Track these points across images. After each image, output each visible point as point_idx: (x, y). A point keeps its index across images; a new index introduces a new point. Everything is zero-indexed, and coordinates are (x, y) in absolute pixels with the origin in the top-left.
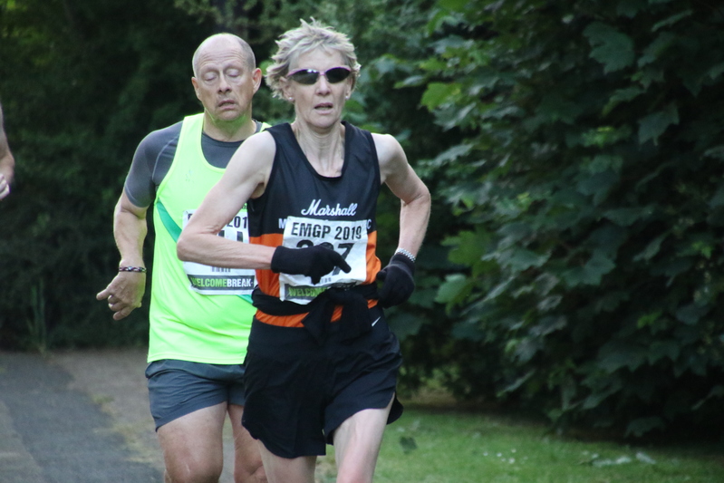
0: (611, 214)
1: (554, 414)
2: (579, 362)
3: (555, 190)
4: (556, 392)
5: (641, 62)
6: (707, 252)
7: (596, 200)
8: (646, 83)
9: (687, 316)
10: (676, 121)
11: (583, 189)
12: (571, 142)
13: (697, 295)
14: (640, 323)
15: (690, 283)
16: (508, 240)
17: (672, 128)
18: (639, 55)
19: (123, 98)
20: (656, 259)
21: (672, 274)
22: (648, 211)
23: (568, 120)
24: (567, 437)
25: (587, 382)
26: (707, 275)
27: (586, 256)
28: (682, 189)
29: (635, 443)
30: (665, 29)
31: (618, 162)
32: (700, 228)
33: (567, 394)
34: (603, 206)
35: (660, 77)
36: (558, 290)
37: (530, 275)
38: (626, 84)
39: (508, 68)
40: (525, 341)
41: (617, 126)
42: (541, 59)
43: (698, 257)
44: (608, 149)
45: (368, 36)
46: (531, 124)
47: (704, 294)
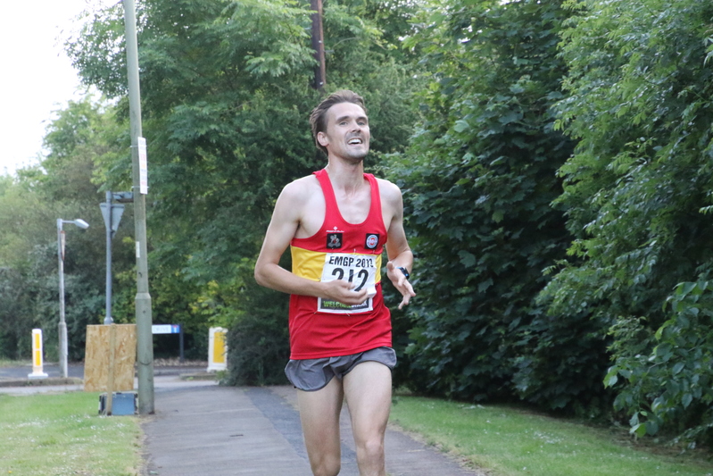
0: (468, 318)
1: (447, 394)
2: (457, 374)
3: (448, 310)
4: (449, 385)
5: (479, 263)
6: (503, 332)
7: (463, 314)
8: (480, 271)
9: (496, 356)
10: (492, 284)
11: (458, 310)
12: (454, 293)
13: (500, 347)
14: (479, 358)
15: (497, 343)
17: (490, 287)
18: (477, 261)
20: (484, 334)
21: (490, 340)
22: (481, 317)
23: (452, 285)
24: (452, 401)
25: (460, 381)
26: (503, 340)
27: (459, 332)
29: (477, 403)
30: (487, 251)
31: (471, 299)
32: (500, 324)
33: (452, 386)
34: (465, 316)
35: (485, 269)
37: (438, 340)
38: (473, 271)
39: (430, 266)
40: (437, 367)
41: (471, 286)
42: (443, 263)
43: (500, 334)
44: (467, 295)
46: (439, 287)
47: (502, 347)
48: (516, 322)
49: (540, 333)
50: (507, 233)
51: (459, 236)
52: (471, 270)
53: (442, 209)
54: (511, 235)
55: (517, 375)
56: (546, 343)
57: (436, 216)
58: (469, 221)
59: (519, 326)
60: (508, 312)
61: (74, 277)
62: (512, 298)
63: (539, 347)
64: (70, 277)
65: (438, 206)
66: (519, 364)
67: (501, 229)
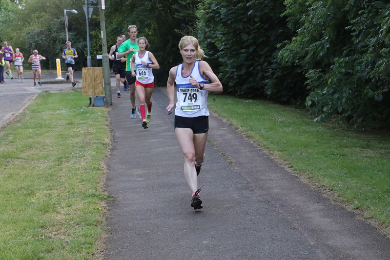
0: (245, 63)
1: (237, 95)
2: (240, 86)
3: (236, 59)
4: (237, 91)
6: (260, 68)
7: (243, 61)
8: (250, 42)
9: (257, 79)
10: (255, 48)
11: (241, 59)
12: (239, 52)
14: (250, 80)
15: (257, 73)
16: (229, 67)
18: (249, 37)
19: (168, 47)
21: (255, 72)
22: (251, 62)
23: (238, 48)
24: (239, 98)
25: (242, 89)
26: (260, 72)
27: (241, 69)
28: (256, 58)
29: (249, 99)
30: (254, 33)
31: (246, 55)
32: (259, 65)
33: (239, 91)
35: (252, 41)
36: (237, 75)
37: (233, 72)
38: (247, 42)
39: (228, 40)
40: (232, 83)
41: (246, 49)
42: (234, 38)
44: (244, 53)
45: (206, 36)
46: (232, 49)
47: (260, 75)
48: (266, 64)
49: (276, 69)
50: (262, 25)
51: (241, 27)
52: (247, 41)
53: (233, 15)
54: (263, 26)
55: (266, 87)
56: (279, 74)
57: (231, 18)
58: (245, 20)
59: (267, 66)
60: (262, 60)
61: (72, 34)
62: (264, 54)
63: (276, 76)
64: (70, 33)
65: (231, 13)
66: (267, 83)
67: (259, 23)
